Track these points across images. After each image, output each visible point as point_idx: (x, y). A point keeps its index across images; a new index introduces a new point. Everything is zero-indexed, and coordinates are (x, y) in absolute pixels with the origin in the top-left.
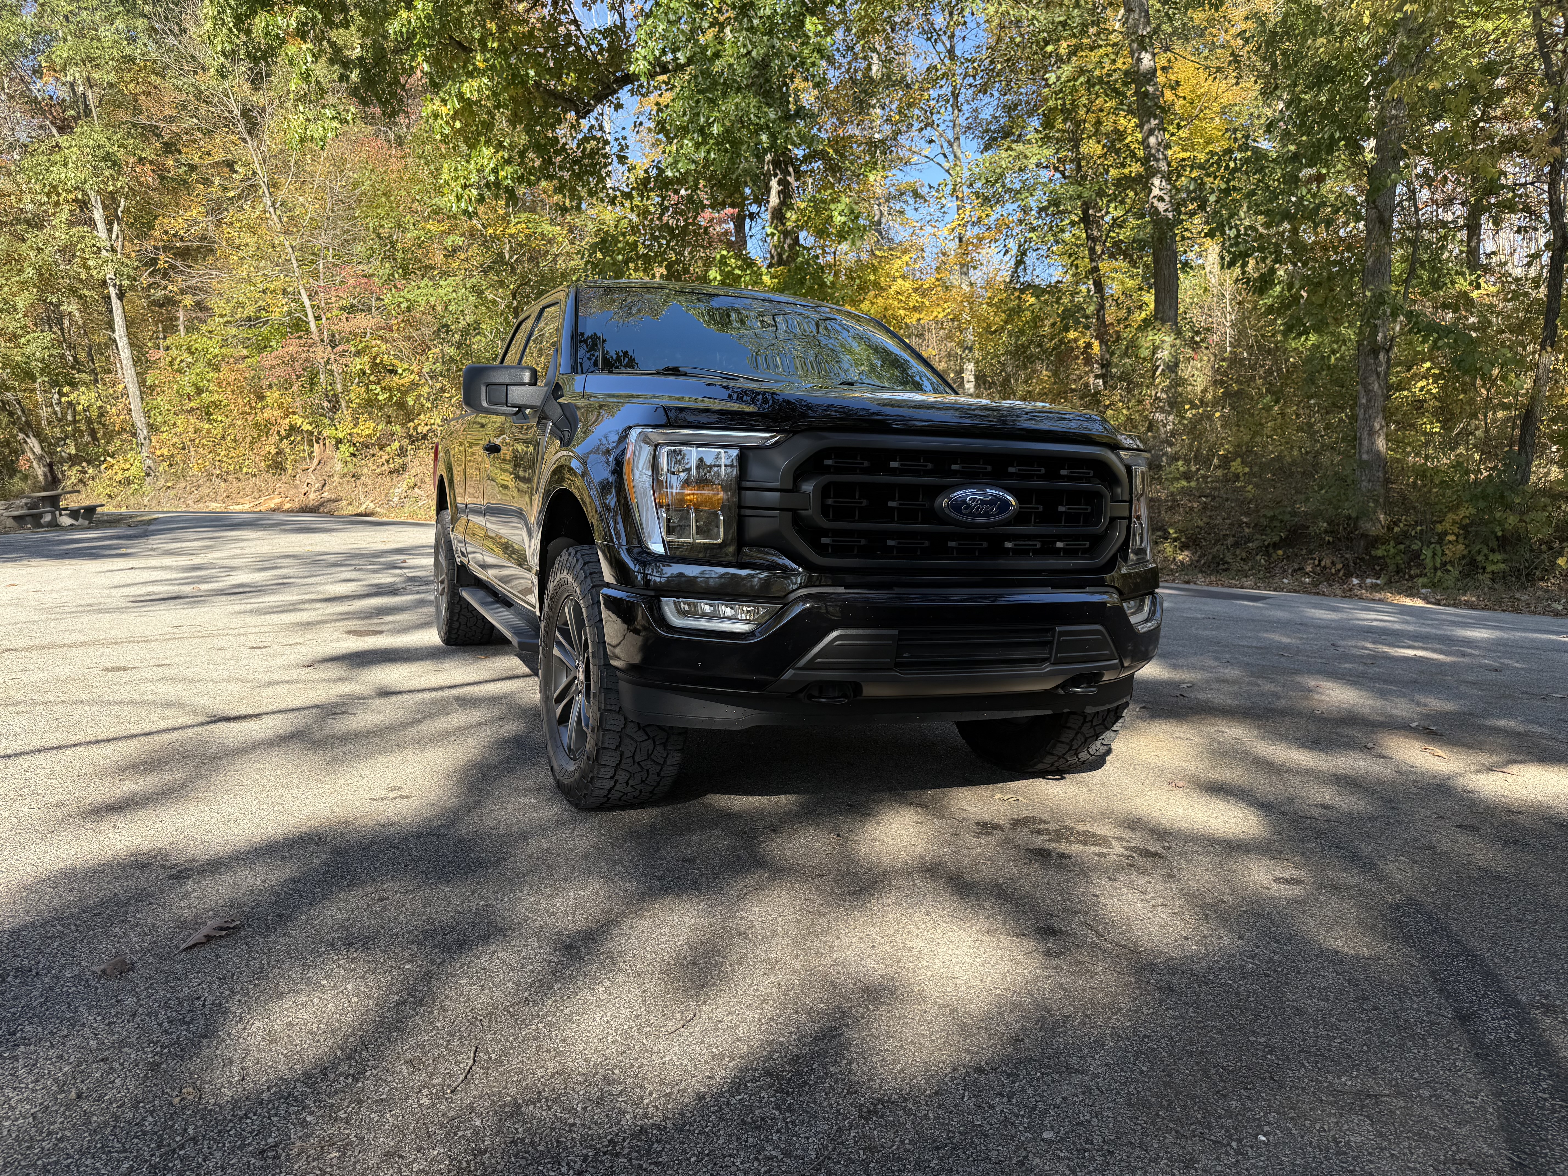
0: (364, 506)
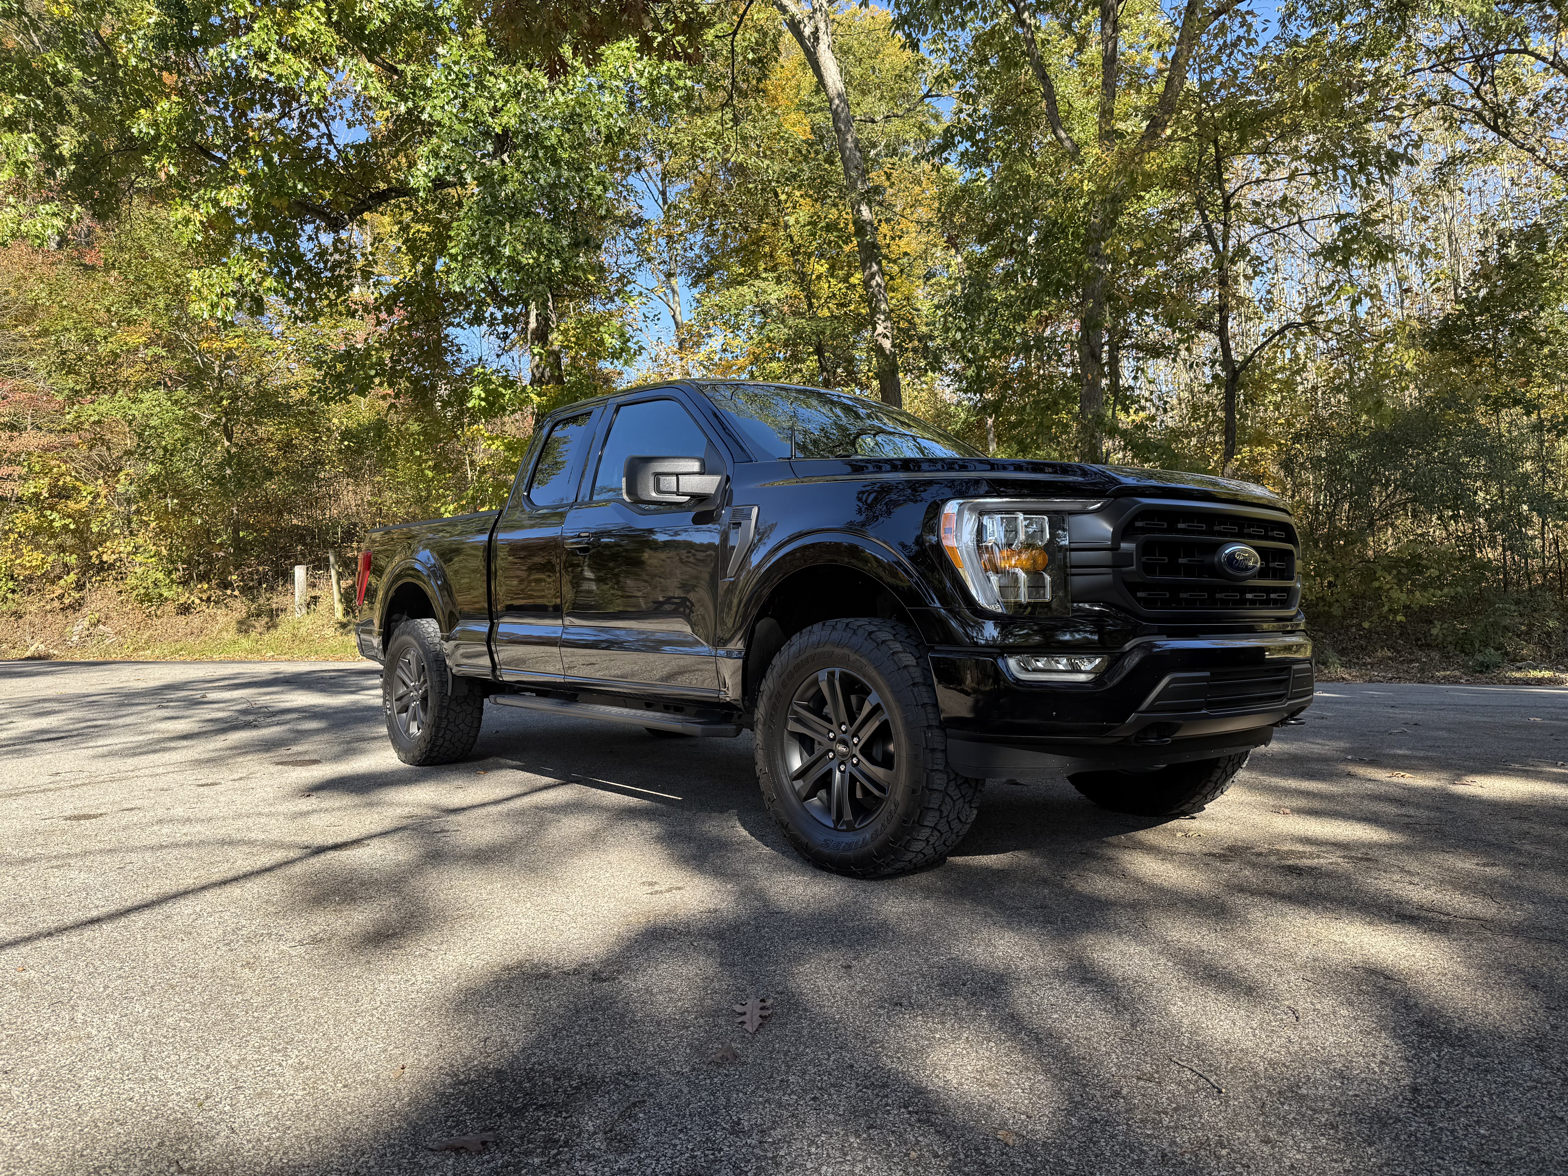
0: (33, 649)
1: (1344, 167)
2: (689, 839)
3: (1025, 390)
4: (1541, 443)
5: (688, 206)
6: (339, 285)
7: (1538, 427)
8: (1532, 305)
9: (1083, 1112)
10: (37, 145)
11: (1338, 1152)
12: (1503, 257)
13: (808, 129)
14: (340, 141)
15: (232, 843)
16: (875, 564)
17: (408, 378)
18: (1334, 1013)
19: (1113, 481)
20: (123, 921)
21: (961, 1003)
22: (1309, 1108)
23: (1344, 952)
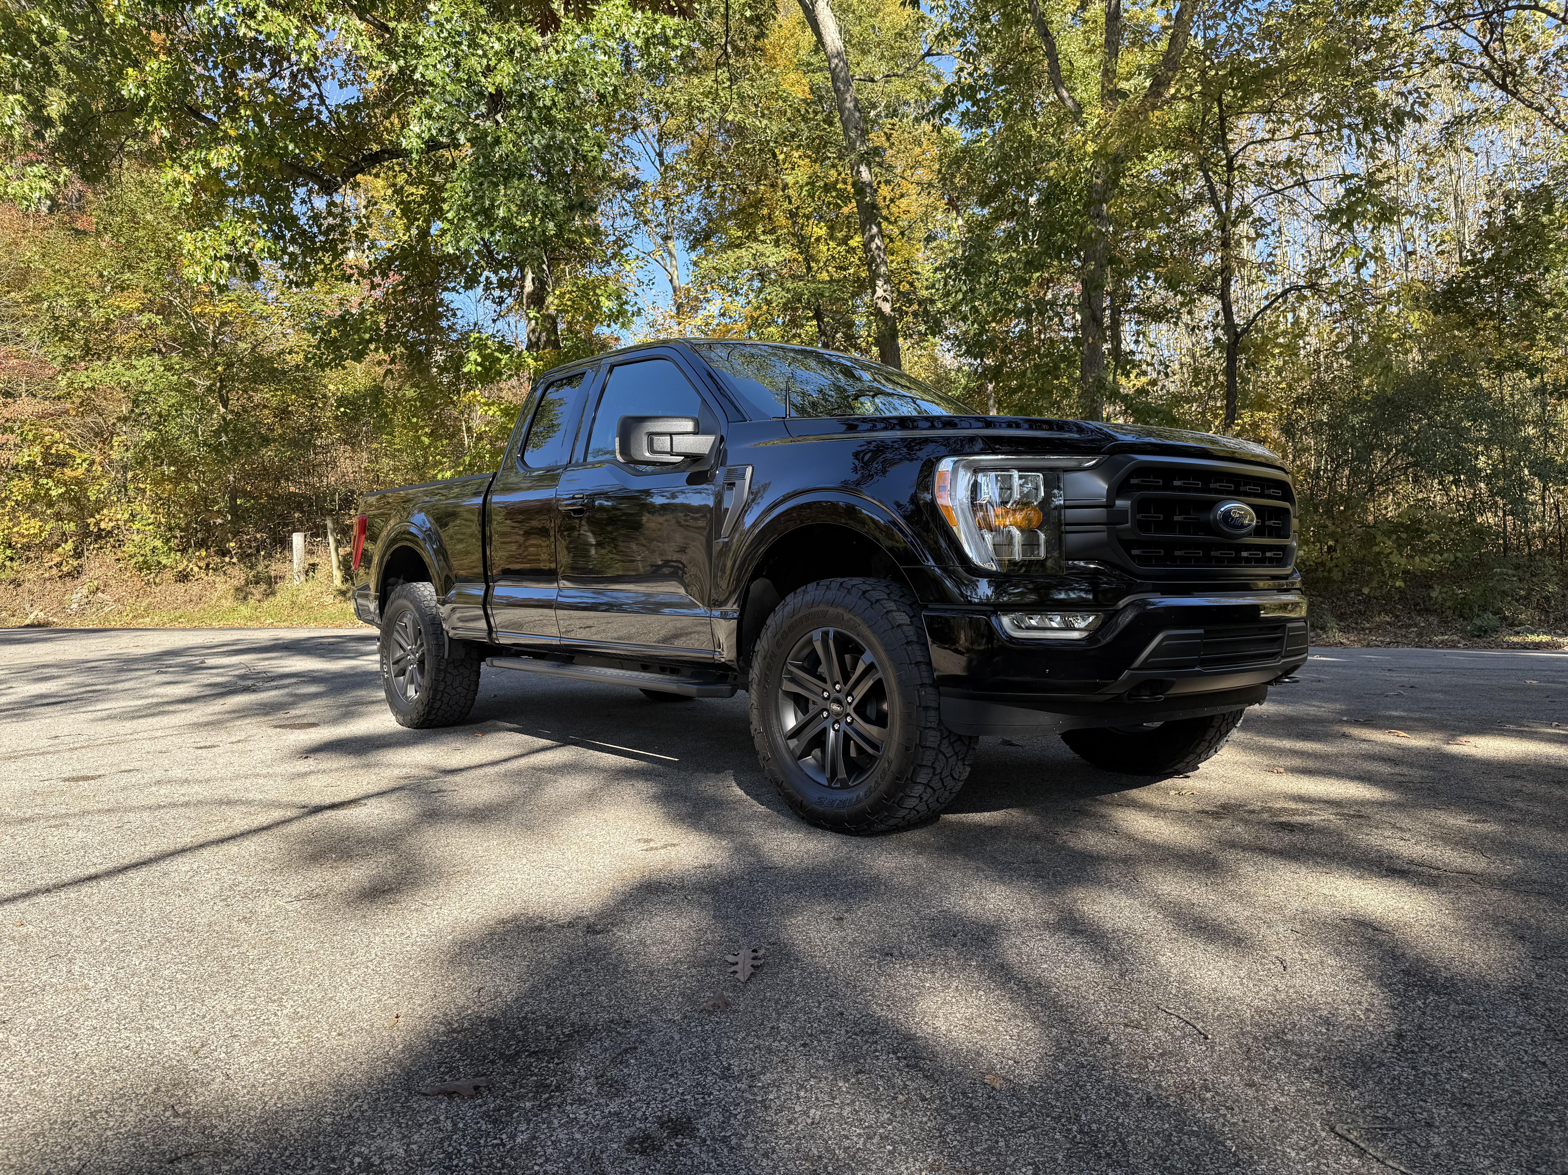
0: (32, 616)
1: (1349, 126)
2: (686, 799)
3: (1026, 355)
4: (1544, 405)
5: (684, 167)
6: (334, 249)
7: (1541, 391)
8: (1537, 267)
9: (1069, 1057)
10: (24, 108)
11: (1321, 1094)
12: (1510, 219)
13: (807, 89)
14: (332, 102)
15: (229, 803)
16: (872, 526)
17: (403, 344)
18: (1322, 963)
19: (1110, 438)
20: (121, 878)
21: (952, 953)
22: (1293, 1053)
23: (1333, 904)
